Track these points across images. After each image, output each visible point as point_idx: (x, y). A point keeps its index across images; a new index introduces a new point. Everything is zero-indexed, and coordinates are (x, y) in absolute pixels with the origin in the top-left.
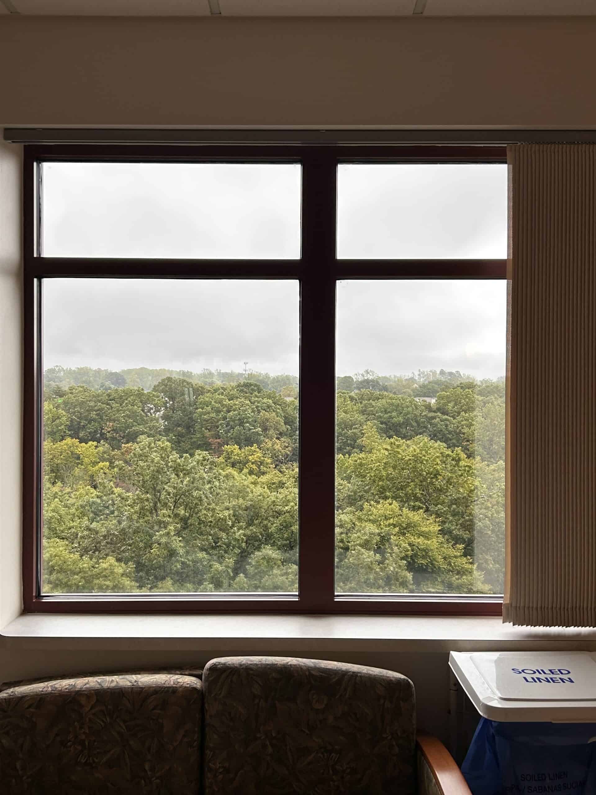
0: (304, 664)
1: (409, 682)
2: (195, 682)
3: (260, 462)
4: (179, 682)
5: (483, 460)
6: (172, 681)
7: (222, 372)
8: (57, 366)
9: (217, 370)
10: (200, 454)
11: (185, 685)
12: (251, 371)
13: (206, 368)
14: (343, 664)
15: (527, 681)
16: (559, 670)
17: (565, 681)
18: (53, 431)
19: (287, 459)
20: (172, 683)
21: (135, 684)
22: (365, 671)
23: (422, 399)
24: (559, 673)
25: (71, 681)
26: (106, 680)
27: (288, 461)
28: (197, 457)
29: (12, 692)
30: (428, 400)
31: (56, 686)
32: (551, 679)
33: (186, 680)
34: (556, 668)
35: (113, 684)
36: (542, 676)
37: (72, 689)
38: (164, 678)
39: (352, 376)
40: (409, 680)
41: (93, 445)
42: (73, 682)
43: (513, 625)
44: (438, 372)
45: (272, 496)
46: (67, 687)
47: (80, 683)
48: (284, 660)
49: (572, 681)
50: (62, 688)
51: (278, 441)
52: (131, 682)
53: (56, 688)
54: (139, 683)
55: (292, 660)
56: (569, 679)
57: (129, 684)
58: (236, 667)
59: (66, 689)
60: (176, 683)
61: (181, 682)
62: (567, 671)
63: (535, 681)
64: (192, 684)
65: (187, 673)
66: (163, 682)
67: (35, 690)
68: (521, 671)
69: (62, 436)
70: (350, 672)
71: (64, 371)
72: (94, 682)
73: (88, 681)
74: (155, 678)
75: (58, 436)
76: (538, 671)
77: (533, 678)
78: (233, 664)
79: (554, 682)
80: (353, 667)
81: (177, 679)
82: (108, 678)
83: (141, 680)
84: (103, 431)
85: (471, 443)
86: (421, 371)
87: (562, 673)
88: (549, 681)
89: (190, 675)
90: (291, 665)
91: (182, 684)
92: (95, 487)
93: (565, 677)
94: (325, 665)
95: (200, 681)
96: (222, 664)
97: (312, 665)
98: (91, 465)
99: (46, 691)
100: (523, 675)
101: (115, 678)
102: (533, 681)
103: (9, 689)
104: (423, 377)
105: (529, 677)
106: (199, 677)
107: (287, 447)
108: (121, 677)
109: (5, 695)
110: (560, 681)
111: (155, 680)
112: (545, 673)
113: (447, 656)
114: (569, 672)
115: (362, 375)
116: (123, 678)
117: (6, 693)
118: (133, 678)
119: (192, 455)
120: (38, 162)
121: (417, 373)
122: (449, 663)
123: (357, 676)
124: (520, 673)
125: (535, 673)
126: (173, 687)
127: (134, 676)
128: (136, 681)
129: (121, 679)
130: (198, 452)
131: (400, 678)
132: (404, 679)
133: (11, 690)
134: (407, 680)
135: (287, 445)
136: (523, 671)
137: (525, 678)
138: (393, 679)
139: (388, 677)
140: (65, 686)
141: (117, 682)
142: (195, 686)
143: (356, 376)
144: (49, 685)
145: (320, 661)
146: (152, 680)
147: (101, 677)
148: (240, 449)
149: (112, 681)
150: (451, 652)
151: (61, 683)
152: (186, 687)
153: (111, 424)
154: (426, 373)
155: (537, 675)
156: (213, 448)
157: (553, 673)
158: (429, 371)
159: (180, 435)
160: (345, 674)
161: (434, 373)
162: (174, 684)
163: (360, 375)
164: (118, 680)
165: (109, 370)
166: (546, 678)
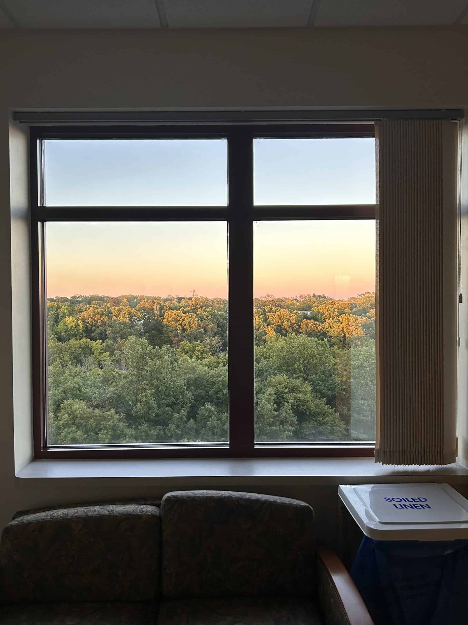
0: (234, 496)
1: (311, 509)
2: (155, 511)
3: (202, 350)
4: (143, 511)
5: (339, 348)
6: (138, 510)
7: (179, 296)
8: (78, 294)
9: (176, 295)
10: (165, 347)
11: (148, 513)
12: (197, 296)
13: (169, 294)
14: (263, 495)
15: (397, 507)
16: (419, 498)
17: (424, 507)
18: (75, 334)
19: (220, 349)
20: (138, 512)
21: (111, 513)
22: (278, 501)
23: (302, 312)
24: (419, 500)
25: (65, 511)
26: (90, 510)
27: (220, 351)
28: (163, 349)
29: (22, 520)
30: (305, 312)
31: (55, 515)
32: (414, 505)
33: (149, 509)
34: (416, 497)
35: (96, 513)
36: (407, 503)
37: (65, 517)
38: (133, 508)
39: (259, 298)
40: (310, 507)
41: (100, 342)
42: (67, 511)
43: (382, 464)
44: (312, 295)
45: (210, 372)
46: (62, 515)
47: (71, 512)
48: (220, 493)
49: (429, 508)
50: (58, 516)
51: (213, 339)
52: (108, 511)
53: (54, 517)
54: (114, 512)
55: (225, 493)
56: (427, 505)
57: (107, 513)
58: (185, 499)
59: (61, 517)
60: (141, 512)
61: (145, 511)
62: (425, 499)
63: (403, 508)
64: (153, 512)
65: (149, 503)
66: (132, 511)
67: (38, 518)
68: (391, 499)
69: (80, 337)
70: (267, 501)
71: (82, 297)
72: (81, 512)
73: (78, 511)
74: (126, 508)
75: (78, 337)
76: (403, 499)
77: (400, 505)
78: (183, 497)
79: (416, 508)
80: (270, 497)
81: (142, 508)
82: (92, 508)
83: (115, 510)
84: (106, 333)
85: (333, 338)
86: (301, 295)
87: (421, 501)
88: (412, 508)
89: (151, 505)
90: (224, 497)
91: (145, 512)
92: (102, 368)
93: (424, 504)
94: (250, 496)
95: (159, 509)
96: (175, 497)
97: (240, 496)
98: (99, 354)
99: (47, 519)
100: (393, 502)
101: (97, 508)
102: (401, 507)
103: (19, 518)
104: (303, 299)
105: (398, 504)
106: (158, 506)
107: (219, 342)
108: (101, 507)
109: (16, 522)
110: (421, 507)
111: (126, 509)
112: (409, 501)
113: (336, 488)
114: (426, 500)
115: (265, 298)
116: (102, 508)
117: (18, 521)
118: (110, 508)
119: (161, 348)
120: (41, 139)
121: (298, 296)
122: (338, 493)
123: (273, 504)
124: (391, 501)
125: (401, 501)
126: (139, 515)
127: (111, 506)
128: (112, 511)
129: (101, 509)
130: (164, 345)
131: (304, 506)
132: (307, 506)
133: (21, 518)
134: (309, 507)
135: (219, 341)
136: (393, 499)
137: (395, 505)
138: (299, 506)
139: (295, 505)
140: (61, 514)
141: (98, 512)
142: (155, 513)
143: (261, 298)
144: (49, 514)
145: (245, 493)
146: (124, 510)
147: (87, 507)
148: (190, 343)
149: (95, 510)
150: (340, 485)
151: (58, 512)
152: (148, 515)
153: (111, 329)
154: (304, 296)
155: (403, 503)
156: (174, 343)
157: (414, 501)
158: (306, 295)
159: (154, 336)
160: (263, 503)
161: (309, 296)
162: (140, 512)
163: (264, 298)
164: (99, 509)
165: (110, 296)
166: (410, 505)
